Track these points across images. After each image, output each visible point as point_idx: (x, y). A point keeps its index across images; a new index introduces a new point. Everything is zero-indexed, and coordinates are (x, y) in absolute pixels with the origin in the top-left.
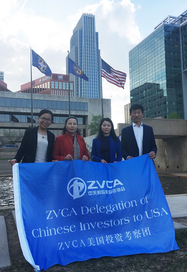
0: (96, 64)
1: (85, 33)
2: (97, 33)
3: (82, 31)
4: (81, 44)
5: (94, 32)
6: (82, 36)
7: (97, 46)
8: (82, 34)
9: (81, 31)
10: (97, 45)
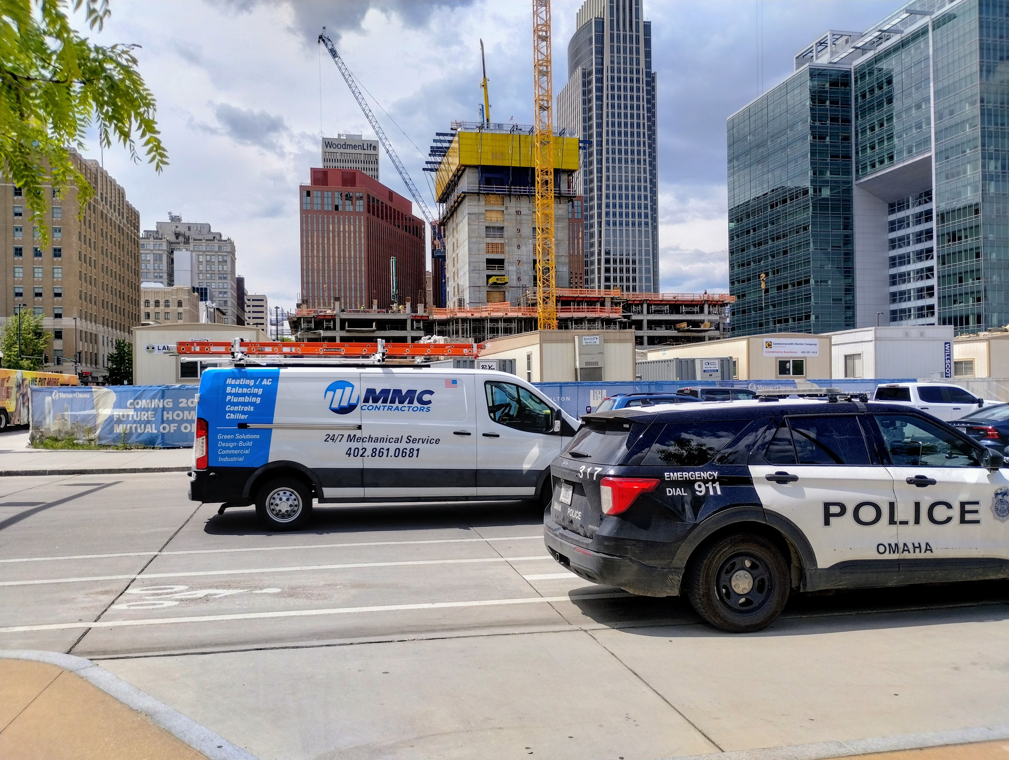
0: (644, 118)
1: (612, 29)
2: (647, 26)
3: (603, 22)
4: (600, 60)
5: (638, 23)
6: (603, 36)
7: (648, 65)
8: (603, 32)
9: (600, 23)
10: (646, 62)
